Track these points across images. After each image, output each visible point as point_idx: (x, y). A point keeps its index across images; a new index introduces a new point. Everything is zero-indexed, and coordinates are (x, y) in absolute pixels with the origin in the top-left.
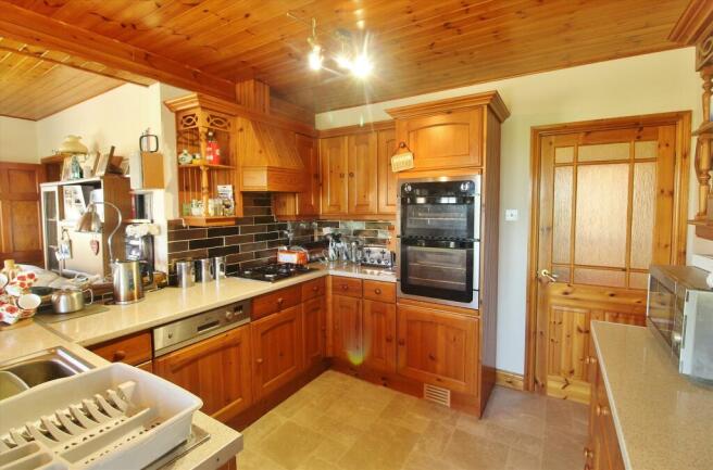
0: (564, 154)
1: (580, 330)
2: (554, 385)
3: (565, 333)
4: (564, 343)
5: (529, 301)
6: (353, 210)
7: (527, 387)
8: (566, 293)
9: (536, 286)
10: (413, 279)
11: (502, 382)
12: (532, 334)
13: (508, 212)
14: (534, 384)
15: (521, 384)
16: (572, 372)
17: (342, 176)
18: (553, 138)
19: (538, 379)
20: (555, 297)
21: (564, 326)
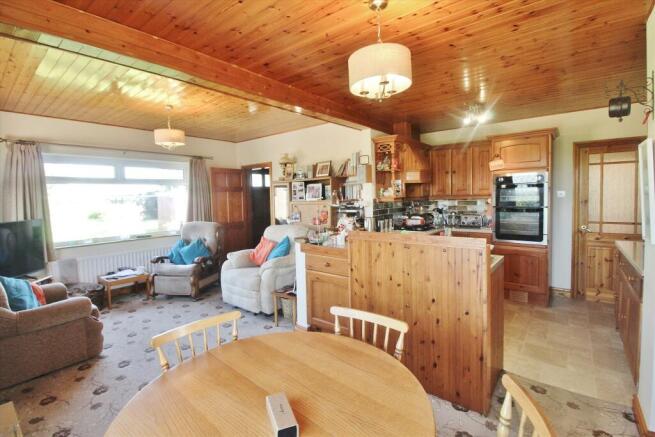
0: (594, 158)
1: (606, 260)
2: (590, 294)
3: (597, 262)
4: (597, 268)
5: (574, 245)
6: (455, 193)
7: (572, 296)
8: (597, 239)
9: (578, 235)
10: (502, 231)
11: (557, 293)
12: (575, 265)
13: (559, 192)
14: (577, 294)
15: (568, 295)
16: (602, 285)
17: (447, 173)
18: (588, 149)
19: (580, 290)
20: (590, 241)
21: (596, 258)
